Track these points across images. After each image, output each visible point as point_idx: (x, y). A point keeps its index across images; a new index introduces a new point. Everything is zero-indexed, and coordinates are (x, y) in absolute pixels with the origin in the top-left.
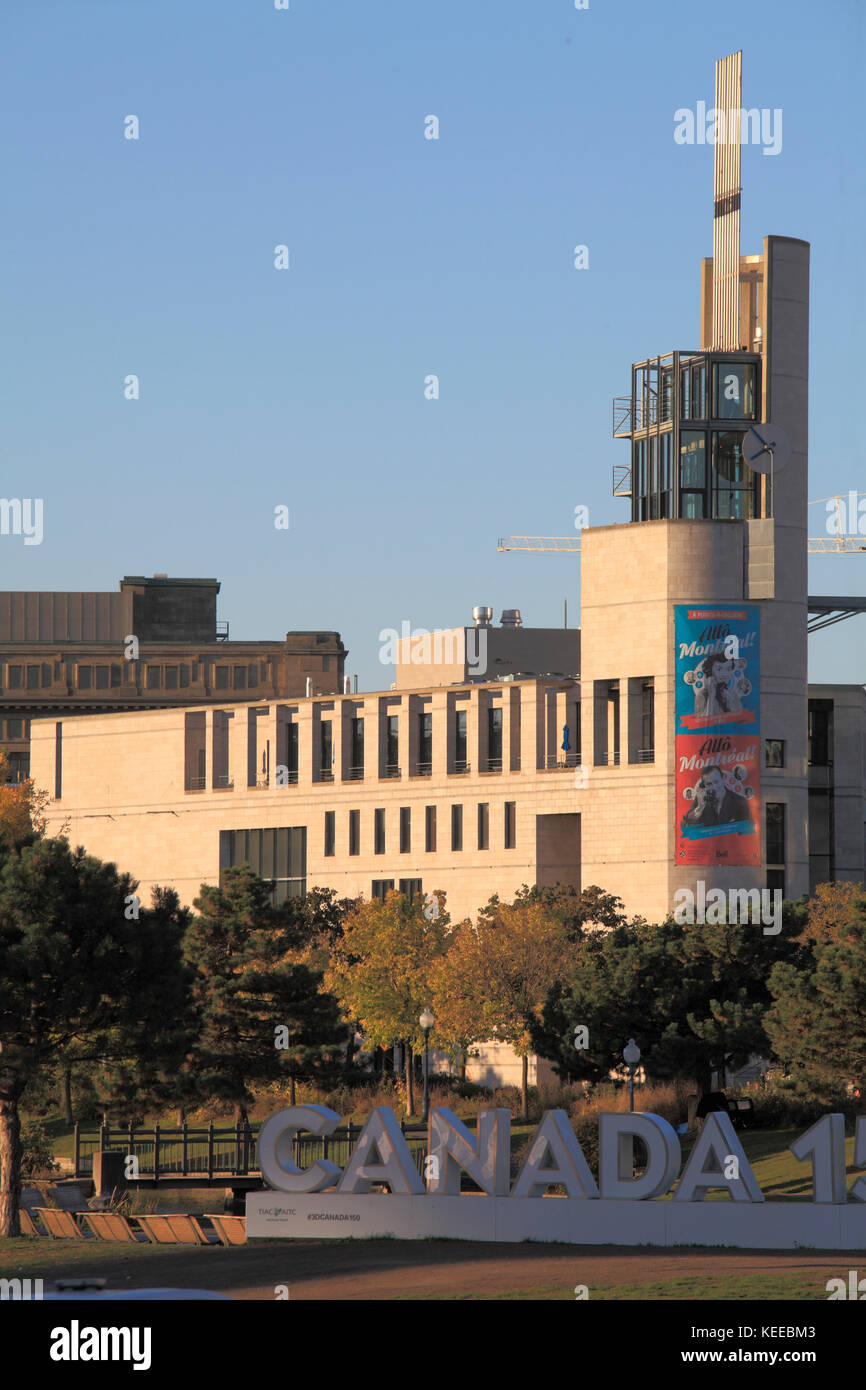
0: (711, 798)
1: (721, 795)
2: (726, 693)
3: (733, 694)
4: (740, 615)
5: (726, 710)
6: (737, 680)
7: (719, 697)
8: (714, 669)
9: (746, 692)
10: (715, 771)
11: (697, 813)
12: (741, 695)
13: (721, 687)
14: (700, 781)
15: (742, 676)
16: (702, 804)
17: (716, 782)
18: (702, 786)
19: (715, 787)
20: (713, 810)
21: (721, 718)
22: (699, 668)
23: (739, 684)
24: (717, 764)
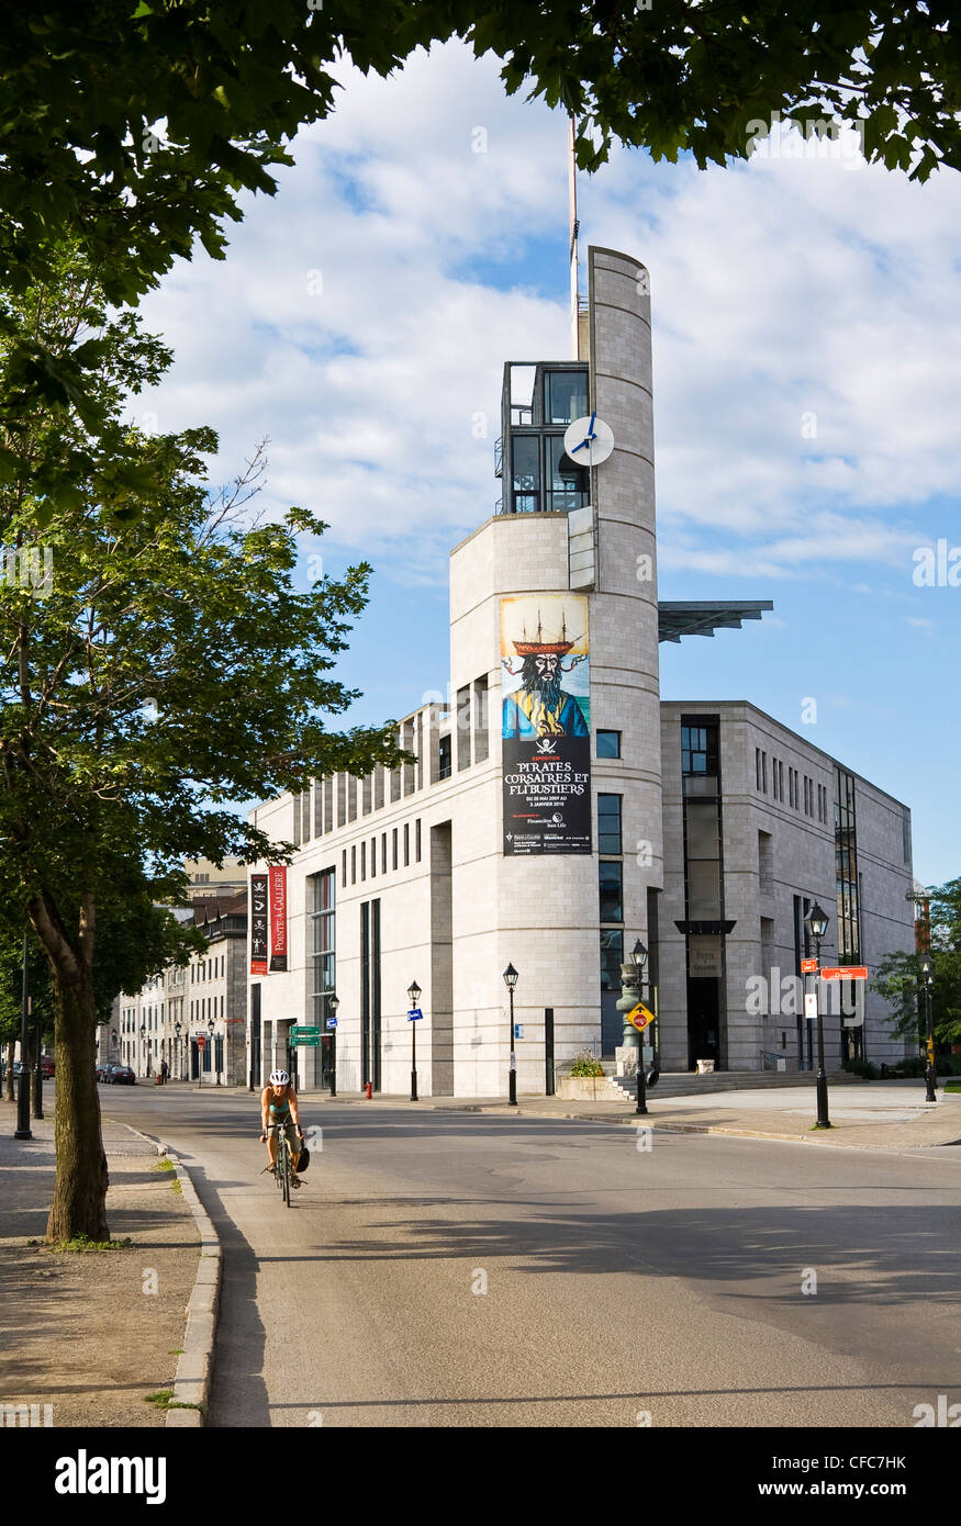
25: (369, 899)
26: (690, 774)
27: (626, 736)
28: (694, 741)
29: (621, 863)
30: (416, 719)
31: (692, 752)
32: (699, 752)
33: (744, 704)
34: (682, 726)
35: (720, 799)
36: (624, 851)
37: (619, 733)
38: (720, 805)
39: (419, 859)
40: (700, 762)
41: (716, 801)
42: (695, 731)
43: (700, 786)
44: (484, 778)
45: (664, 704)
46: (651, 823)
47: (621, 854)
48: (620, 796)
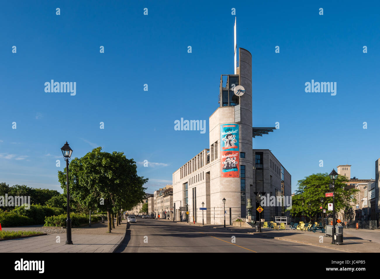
0: (228, 164)
1: (230, 163)
2: (231, 142)
3: (233, 142)
4: (234, 126)
5: (231, 146)
6: (233, 139)
7: (229, 143)
8: (229, 137)
9: (236, 142)
10: (229, 158)
11: (225, 167)
12: (234, 142)
13: (230, 141)
14: (226, 160)
15: (235, 139)
16: (226, 165)
17: (229, 160)
18: (226, 161)
19: (229, 161)
20: (229, 166)
21: (230, 147)
22: (225, 137)
23: (234, 140)
24: (229, 157)
25: (194, 187)
26: (257, 164)
27: (246, 154)
28: (258, 157)
29: (245, 179)
30: (203, 152)
31: (257, 159)
32: (259, 159)
33: (268, 150)
34: (256, 154)
35: (263, 168)
36: (246, 177)
37: (245, 153)
38: (263, 170)
39: (203, 179)
40: (259, 162)
41: (262, 169)
42: (258, 155)
43: (259, 166)
44: (217, 162)
45: (253, 150)
46: (251, 172)
47: (245, 178)
48: (245, 166)
